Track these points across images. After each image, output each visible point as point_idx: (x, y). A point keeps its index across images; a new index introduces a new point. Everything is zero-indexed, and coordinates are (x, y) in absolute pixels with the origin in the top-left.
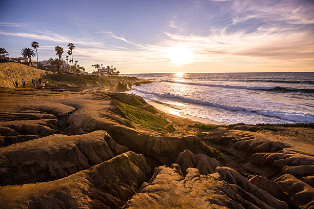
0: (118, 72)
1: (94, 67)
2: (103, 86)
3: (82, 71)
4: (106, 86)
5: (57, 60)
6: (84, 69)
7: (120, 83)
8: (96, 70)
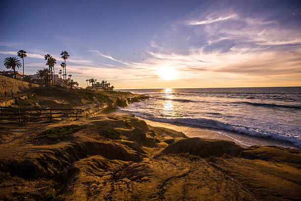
0: (113, 87)
1: (88, 82)
2: (101, 102)
3: (76, 86)
4: (105, 102)
5: (46, 70)
6: (78, 84)
7: (118, 99)
8: (91, 85)
